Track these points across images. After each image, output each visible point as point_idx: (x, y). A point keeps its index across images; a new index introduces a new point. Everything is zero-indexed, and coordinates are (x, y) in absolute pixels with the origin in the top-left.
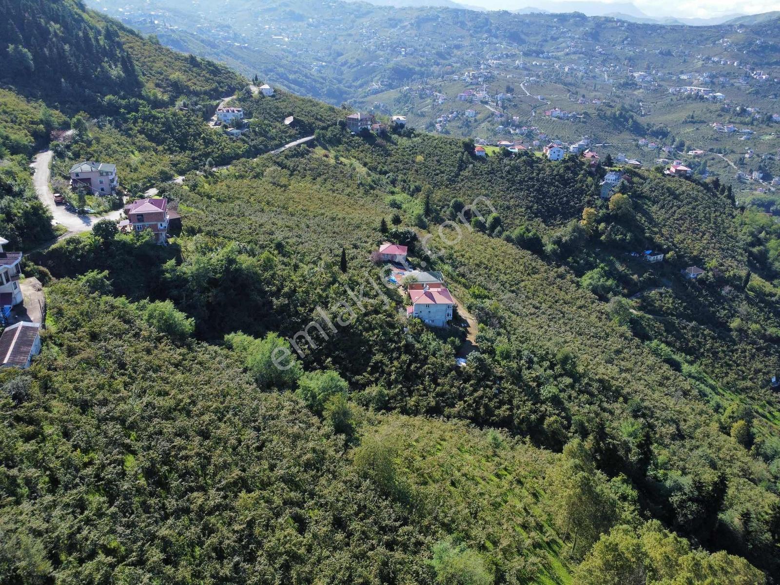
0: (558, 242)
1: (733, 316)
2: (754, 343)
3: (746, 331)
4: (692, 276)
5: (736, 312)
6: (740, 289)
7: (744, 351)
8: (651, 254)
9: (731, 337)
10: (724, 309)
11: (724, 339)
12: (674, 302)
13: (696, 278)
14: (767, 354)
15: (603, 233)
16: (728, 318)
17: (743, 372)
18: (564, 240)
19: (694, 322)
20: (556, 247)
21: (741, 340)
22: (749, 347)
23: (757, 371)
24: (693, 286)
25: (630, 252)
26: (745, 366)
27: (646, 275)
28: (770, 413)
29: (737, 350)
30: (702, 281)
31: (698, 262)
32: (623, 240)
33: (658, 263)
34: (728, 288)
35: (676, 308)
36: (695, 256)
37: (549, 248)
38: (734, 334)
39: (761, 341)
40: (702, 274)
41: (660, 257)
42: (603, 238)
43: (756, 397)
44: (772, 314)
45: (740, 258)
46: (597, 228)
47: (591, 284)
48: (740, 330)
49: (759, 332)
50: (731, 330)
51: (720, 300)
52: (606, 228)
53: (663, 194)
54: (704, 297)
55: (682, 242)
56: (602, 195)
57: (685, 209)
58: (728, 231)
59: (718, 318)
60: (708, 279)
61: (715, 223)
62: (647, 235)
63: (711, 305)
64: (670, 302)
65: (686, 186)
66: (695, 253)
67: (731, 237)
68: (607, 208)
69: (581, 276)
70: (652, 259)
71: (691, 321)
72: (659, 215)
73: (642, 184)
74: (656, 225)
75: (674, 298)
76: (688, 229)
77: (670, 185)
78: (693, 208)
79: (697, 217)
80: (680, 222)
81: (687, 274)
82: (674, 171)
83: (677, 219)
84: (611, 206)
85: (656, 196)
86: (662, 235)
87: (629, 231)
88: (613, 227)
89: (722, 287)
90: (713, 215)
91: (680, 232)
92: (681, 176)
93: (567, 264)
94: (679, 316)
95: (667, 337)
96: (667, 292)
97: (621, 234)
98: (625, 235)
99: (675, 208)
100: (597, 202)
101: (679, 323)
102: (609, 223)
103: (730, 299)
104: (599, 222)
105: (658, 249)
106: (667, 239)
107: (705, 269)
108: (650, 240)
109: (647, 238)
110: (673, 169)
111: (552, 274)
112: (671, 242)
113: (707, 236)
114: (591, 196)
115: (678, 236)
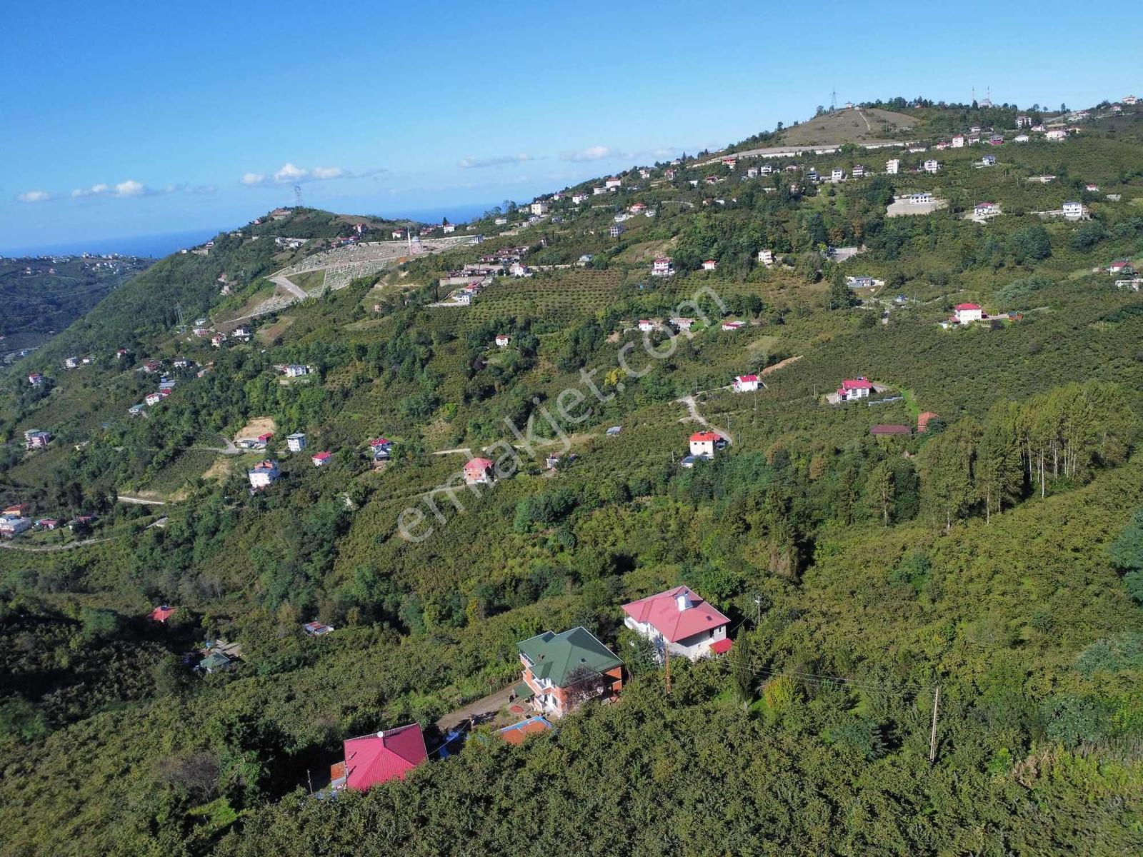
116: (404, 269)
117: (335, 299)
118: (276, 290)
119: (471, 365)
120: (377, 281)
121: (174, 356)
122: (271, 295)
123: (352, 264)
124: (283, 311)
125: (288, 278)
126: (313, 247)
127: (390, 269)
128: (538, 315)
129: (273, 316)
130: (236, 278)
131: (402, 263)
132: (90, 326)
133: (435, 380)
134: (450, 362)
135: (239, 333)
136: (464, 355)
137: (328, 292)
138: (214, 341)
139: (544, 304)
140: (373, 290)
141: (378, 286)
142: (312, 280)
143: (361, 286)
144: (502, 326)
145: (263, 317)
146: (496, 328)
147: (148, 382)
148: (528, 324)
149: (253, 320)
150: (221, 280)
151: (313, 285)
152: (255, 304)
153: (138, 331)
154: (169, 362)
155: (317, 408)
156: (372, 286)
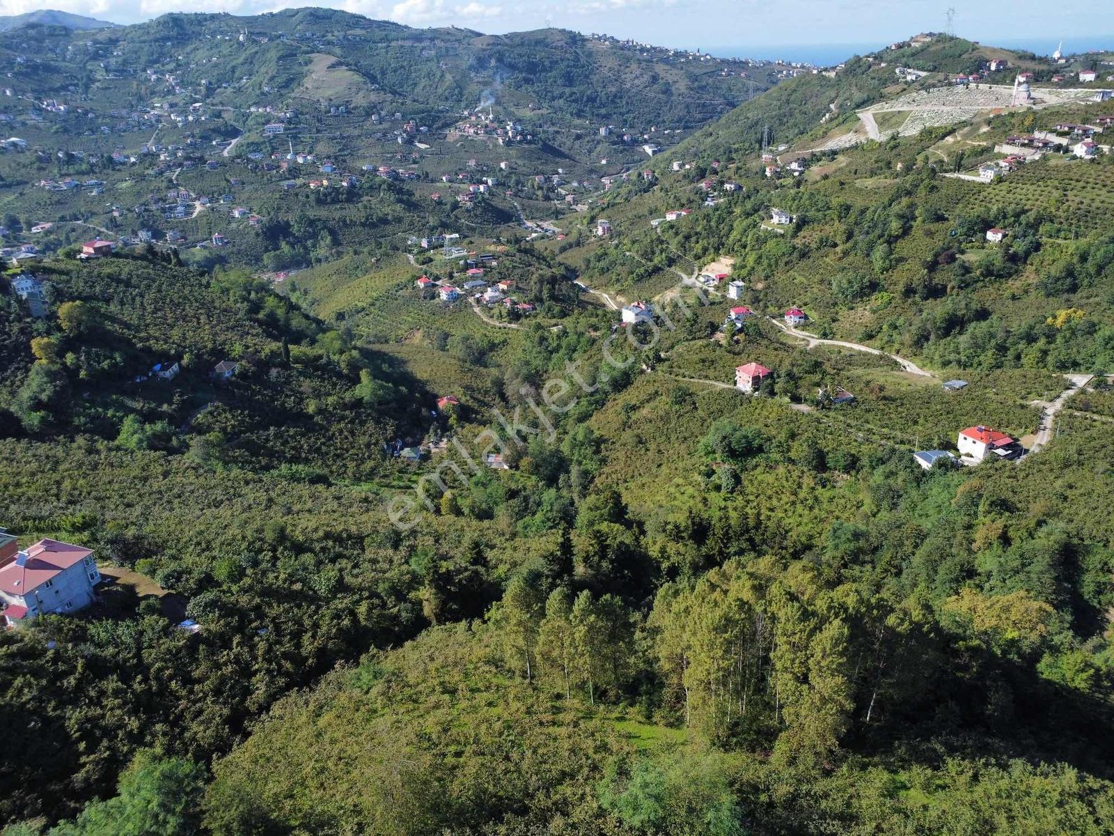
0: (37, 405)
1: (302, 400)
2: (343, 418)
3: (326, 409)
4: (227, 375)
5: (302, 393)
6: (285, 366)
7: (341, 432)
8: (162, 369)
9: (316, 423)
10: (289, 396)
11: (313, 431)
12: (233, 416)
13: (233, 375)
14: (362, 423)
15: (78, 368)
16: (299, 404)
17: (357, 455)
18: (44, 397)
19: (272, 428)
20: (42, 413)
21: (329, 422)
22: (342, 425)
23: (368, 445)
24: (238, 386)
25: (132, 378)
26: (353, 447)
27: (176, 398)
28: (409, 481)
29: (333, 434)
30: (243, 375)
31: (220, 354)
32: (115, 365)
33: (177, 375)
34: (274, 372)
35: (243, 421)
36: (212, 349)
37: (33, 419)
38: (318, 419)
39: (347, 412)
40: (237, 367)
41: (175, 367)
42: (82, 374)
43: (387, 472)
44: (334, 379)
45: (254, 332)
46: (64, 364)
47: (141, 441)
48: (320, 411)
49: (338, 403)
50: (311, 417)
51: (277, 388)
52: (78, 359)
53: (109, 285)
54: (259, 393)
55: (185, 339)
56: (35, 315)
57: (152, 296)
58: (217, 304)
59: (291, 409)
60: (248, 371)
61: (197, 301)
62: (140, 345)
63: (273, 399)
64: (230, 417)
65: (126, 268)
66: (210, 345)
67: (225, 310)
68: (59, 329)
69: (113, 438)
70: (168, 374)
71: (268, 429)
72: (130, 315)
73: (68, 282)
74: (138, 329)
75: (230, 411)
76: (177, 320)
77: (107, 270)
78: (159, 291)
79: (171, 301)
80: (159, 314)
81: (220, 375)
82: (92, 251)
83: (154, 313)
84: (65, 325)
85: (103, 292)
86: (157, 339)
87: (113, 350)
88: (88, 354)
89: (267, 373)
90: (186, 292)
91: (172, 327)
92: (105, 255)
93: (77, 430)
94: (252, 428)
95: (259, 462)
96: (217, 407)
97: (105, 359)
98: (112, 358)
99: (138, 299)
100: (35, 326)
101: (258, 438)
102: (76, 351)
103: (285, 383)
104: (61, 354)
105: (166, 359)
106: (166, 342)
107: (234, 360)
108: (148, 350)
109: (142, 350)
110: (88, 250)
111: (80, 454)
112: (173, 343)
113: (203, 319)
114: (20, 321)
115: (174, 332)
116: (989, 122)
117: (895, 147)
118: (857, 125)
119: (936, 255)
120: (951, 132)
121: (730, 178)
122: (849, 131)
123: (943, 108)
124: (844, 151)
125: (874, 115)
126: (930, 81)
127: (974, 120)
128: (1060, 213)
129: (833, 154)
130: (841, 106)
131: (991, 116)
132: (711, 134)
133: (887, 262)
134: (919, 247)
135: (794, 166)
136: (938, 242)
137: (894, 138)
138: (768, 169)
139: (1078, 200)
140: (941, 143)
141: (950, 139)
142: (893, 121)
143: (932, 135)
144: (1005, 217)
145: (824, 154)
146: (996, 218)
147: (696, 198)
148: (1039, 221)
149: (813, 155)
150: (832, 106)
151: (890, 127)
152: (831, 137)
153: (736, 146)
154: (722, 183)
155: (773, 261)
156: (943, 137)
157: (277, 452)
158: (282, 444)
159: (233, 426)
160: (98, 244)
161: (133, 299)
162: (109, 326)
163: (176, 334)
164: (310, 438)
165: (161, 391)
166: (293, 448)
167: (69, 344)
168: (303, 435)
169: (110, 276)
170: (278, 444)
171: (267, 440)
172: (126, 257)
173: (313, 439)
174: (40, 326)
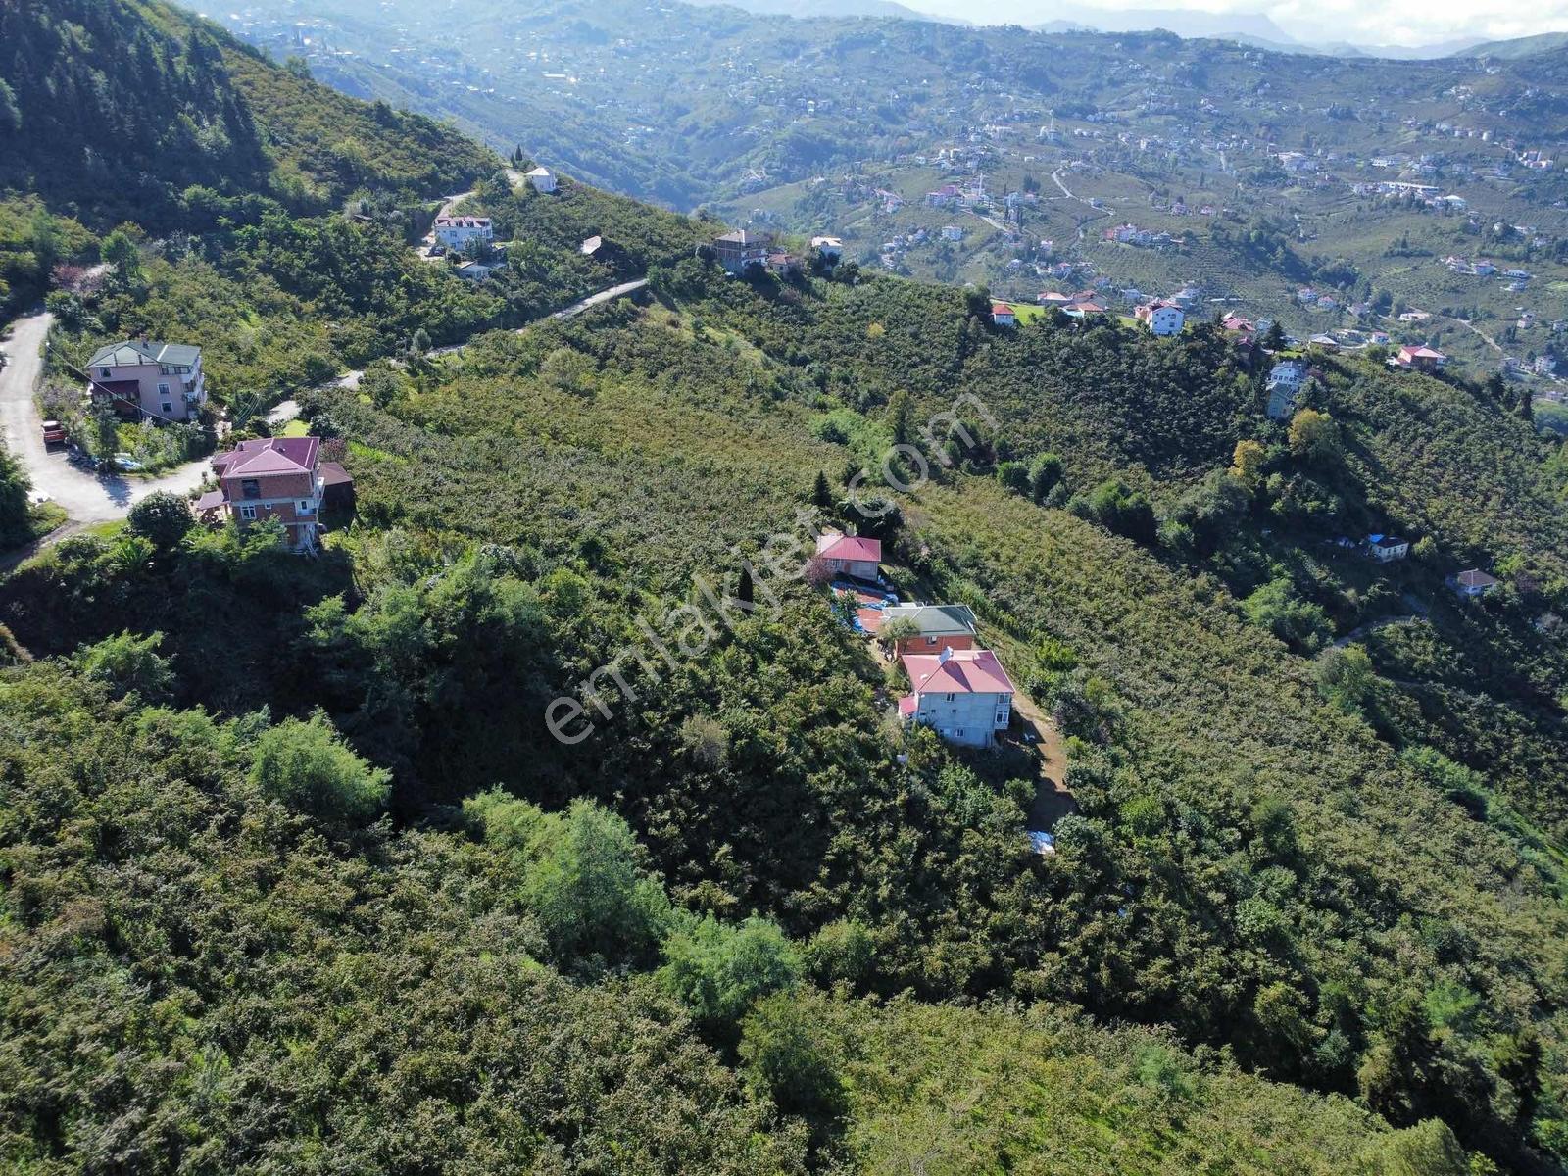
0: (1188, 518)
1: (1564, 680)
4: (1470, 591)
8: (1381, 544)
9: (1564, 728)
10: (1544, 664)
11: (1550, 734)
12: (1437, 649)
13: (1480, 596)
15: (1277, 496)
16: (1555, 684)
18: (1201, 512)
19: (1483, 695)
20: (1186, 529)
24: (1475, 614)
25: (1336, 537)
27: (1374, 589)
30: (1494, 603)
31: (1481, 559)
32: (1321, 512)
33: (1396, 560)
34: (1548, 619)
35: (1446, 664)
36: (1474, 548)
37: (1170, 530)
40: (1493, 587)
41: (1401, 549)
42: (1277, 506)
46: (1263, 484)
47: (1268, 615)
50: (1563, 713)
51: (1534, 644)
52: (1283, 485)
53: (1394, 410)
54: (1500, 638)
55: (1445, 516)
56: (1270, 413)
57: (1443, 443)
58: (1535, 490)
59: (1535, 684)
60: (1505, 600)
61: (1505, 473)
62: (1372, 500)
63: (1516, 656)
64: (1430, 648)
65: (1439, 393)
66: (1474, 540)
67: (1543, 503)
68: (1285, 440)
69: (1243, 596)
70: (1384, 553)
71: (1476, 693)
72: (1390, 456)
73: (1347, 387)
74: (1387, 478)
75: (1438, 641)
76: (1454, 487)
77: (1406, 390)
78: (1459, 441)
79: (1468, 459)
80: (1435, 471)
81: (1460, 587)
82: (1408, 358)
83: (1428, 466)
84: (1293, 437)
85: (1379, 415)
86: (1403, 501)
87: (1333, 491)
88: (1299, 483)
89: (1536, 616)
90: (1500, 455)
91: (1438, 493)
92: (1423, 369)
93: (1211, 568)
94: (1450, 681)
95: (1427, 730)
96: (1422, 628)
97: (1317, 498)
98: (1325, 501)
99: (1421, 440)
100: (1260, 427)
101: (1450, 698)
102: (1287, 474)
103: (1556, 643)
104: (1267, 471)
105: (1396, 531)
106: (1413, 510)
107: (1497, 576)
108: (1379, 511)
109: (1371, 507)
110: (1406, 356)
111: (1185, 593)
112: (1423, 515)
113: (1494, 500)
114: (1248, 414)
115: (1435, 502)
157: (1466, 732)
158: (1482, 726)
159: (1426, 664)
160: (1424, 352)
161: (1414, 439)
162: (1350, 459)
163: (1435, 505)
164: (1533, 741)
165: (1361, 570)
166: (1496, 741)
167: (1284, 464)
168: (1526, 731)
169: (1404, 399)
170: (1476, 723)
171: (1463, 708)
172: (1450, 380)
173: (1537, 745)
174: (1265, 428)
